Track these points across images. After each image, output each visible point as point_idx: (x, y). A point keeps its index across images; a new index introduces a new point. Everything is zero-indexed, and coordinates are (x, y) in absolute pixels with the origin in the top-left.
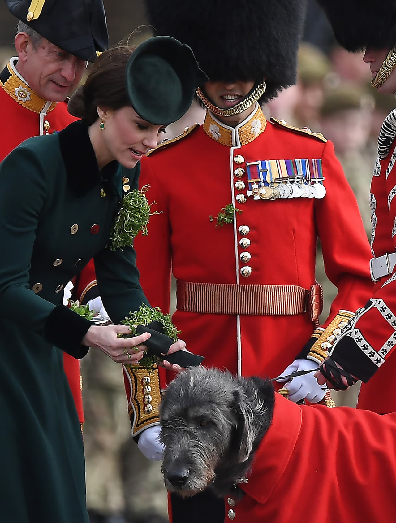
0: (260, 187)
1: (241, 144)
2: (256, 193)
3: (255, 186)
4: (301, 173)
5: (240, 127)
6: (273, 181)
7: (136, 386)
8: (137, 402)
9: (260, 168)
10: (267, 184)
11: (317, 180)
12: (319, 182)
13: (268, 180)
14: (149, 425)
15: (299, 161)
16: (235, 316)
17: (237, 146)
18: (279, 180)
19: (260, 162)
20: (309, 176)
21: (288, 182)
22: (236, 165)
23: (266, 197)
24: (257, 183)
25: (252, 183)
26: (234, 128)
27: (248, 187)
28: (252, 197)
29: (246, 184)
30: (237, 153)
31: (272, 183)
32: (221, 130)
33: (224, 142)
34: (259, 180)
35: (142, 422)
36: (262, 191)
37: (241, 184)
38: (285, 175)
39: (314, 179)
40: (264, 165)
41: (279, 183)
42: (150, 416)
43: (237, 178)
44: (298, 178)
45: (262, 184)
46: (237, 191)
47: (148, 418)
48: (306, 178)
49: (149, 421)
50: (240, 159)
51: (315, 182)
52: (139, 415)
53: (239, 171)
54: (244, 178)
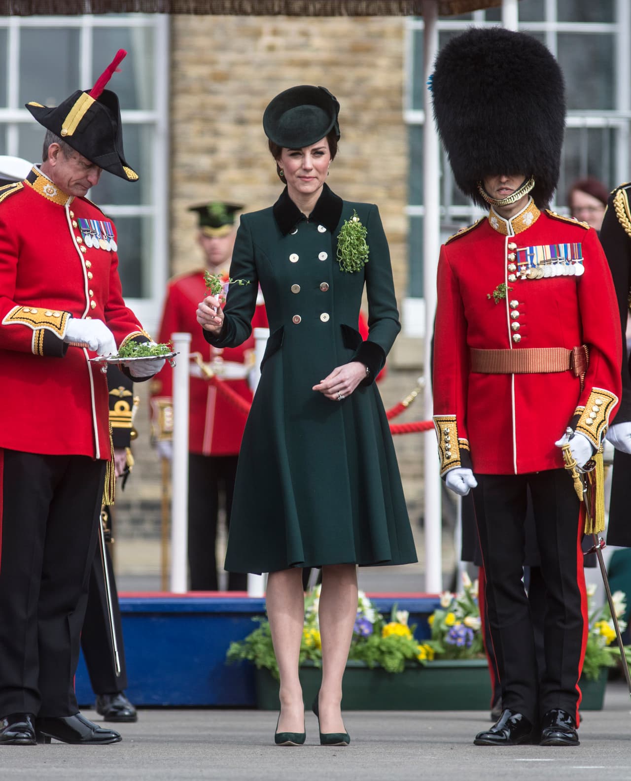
0: (527, 268)
1: (515, 233)
2: (523, 274)
3: (524, 268)
4: (563, 255)
5: (513, 220)
6: (539, 263)
7: (441, 436)
8: (441, 449)
9: (528, 252)
10: (534, 266)
11: (577, 261)
12: (579, 262)
13: (535, 262)
14: (450, 469)
15: (562, 246)
16: (510, 375)
17: (511, 234)
18: (544, 262)
19: (528, 248)
20: (569, 257)
21: (552, 263)
22: (510, 251)
23: (532, 276)
24: (525, 265)
25: (521, 266)
26: (508, 220)
27: (518, 269)
28: (520, 277)
29: (517, 266)
30: (511, 241)
31: (538, 264)
32: (498, 222)
33: (501, 231)
34: (526, 263)
35: (445, 466)
36: (528, 272)
37: (513, 267)
38: (549, 257)
39: (574, 259)
40: (531, 251)
41: (545, 264)
42: (451, 461)
43: (510, 262)
44: (560, 259)
45: (530, 266)
46: (510, 272)
47: (449, 462)
48: (567, 258)
49: (449, 465)
50: (513, 246)
51: (575, 262)
52: (443, 460)
53: (512, 256)
54: (516, 261)
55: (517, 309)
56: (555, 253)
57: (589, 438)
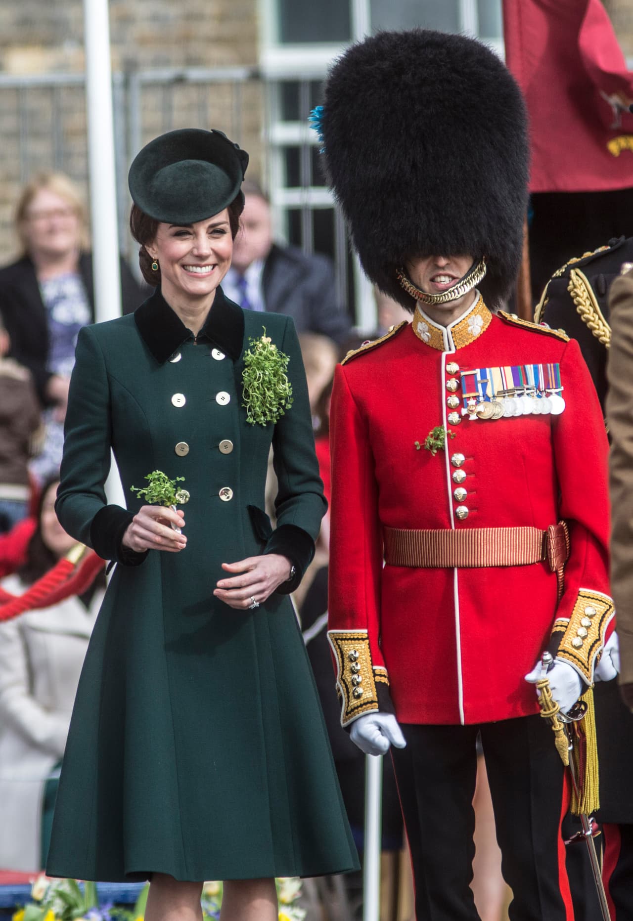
0: (478, 402)
1: (456, 347)
2: (472, 411)
3: (472, 402)
4: (532, 382)
5: (454, 327)
6: (496, 394)
7: (343, 662)
8: (345, 683)
9: (479, 378)
10: (487, 399)
11: (553, 391)
12: (556, 393)
13: (489, 393)
14: (361, 714)
15: (530, 368)
16: (452, 569)
17: (450, 349)
18: (504, 393)
19: (478, 371)
20: (542, 386)
21: (516, 395)
22: (449, 375)
23: (485, 416)
24: (474, 397)
25: (469, 398)
26: (446, 327)
27: (462, 404)
28: (467, 416)
29: (461, 400)
30: (449, 359)
31: (494, 396)
32: (430, 330)
33: (434, 344)
34: (476, 394)
35: (352, 710)
36: (480, 408)
37: (454, 400)
38: (511, 385)
39: (549, 389)
40: (484, 376)
41: (504, 397)
42: (362, 702)
43: (449, 392)
44: (528, 389)
45: (481, 399)
46: (450, 409)
47: (359, 704)
48: (538, 388)
49: (360, 709)
50: (454, 367)
51: (551, 393)
52: (349, 701)
53: (453, 384)
54: (459, 391)
55: (463, 466)
56: (520, 380)
57: (577, 668)
